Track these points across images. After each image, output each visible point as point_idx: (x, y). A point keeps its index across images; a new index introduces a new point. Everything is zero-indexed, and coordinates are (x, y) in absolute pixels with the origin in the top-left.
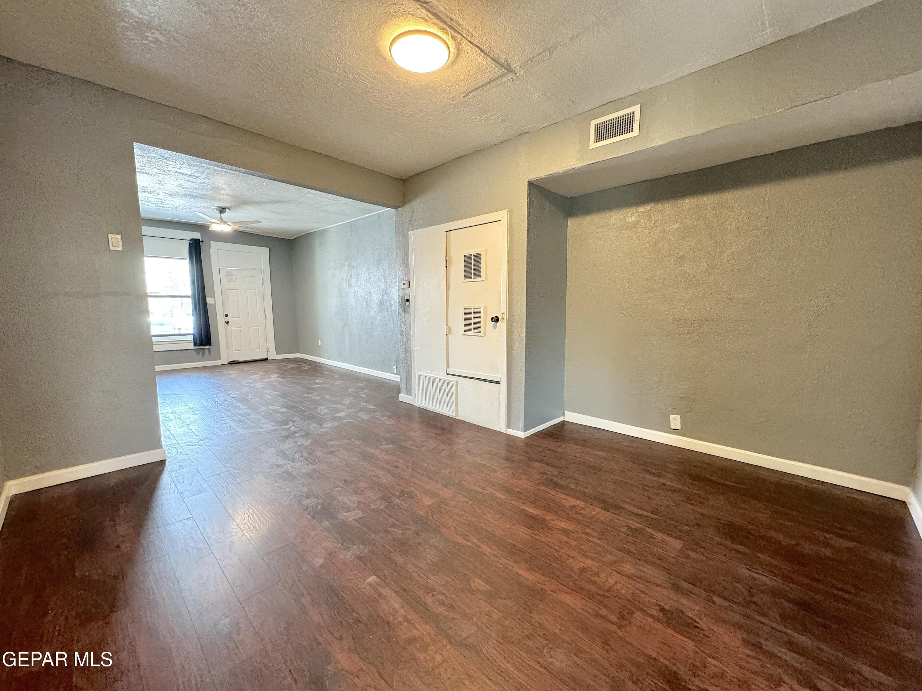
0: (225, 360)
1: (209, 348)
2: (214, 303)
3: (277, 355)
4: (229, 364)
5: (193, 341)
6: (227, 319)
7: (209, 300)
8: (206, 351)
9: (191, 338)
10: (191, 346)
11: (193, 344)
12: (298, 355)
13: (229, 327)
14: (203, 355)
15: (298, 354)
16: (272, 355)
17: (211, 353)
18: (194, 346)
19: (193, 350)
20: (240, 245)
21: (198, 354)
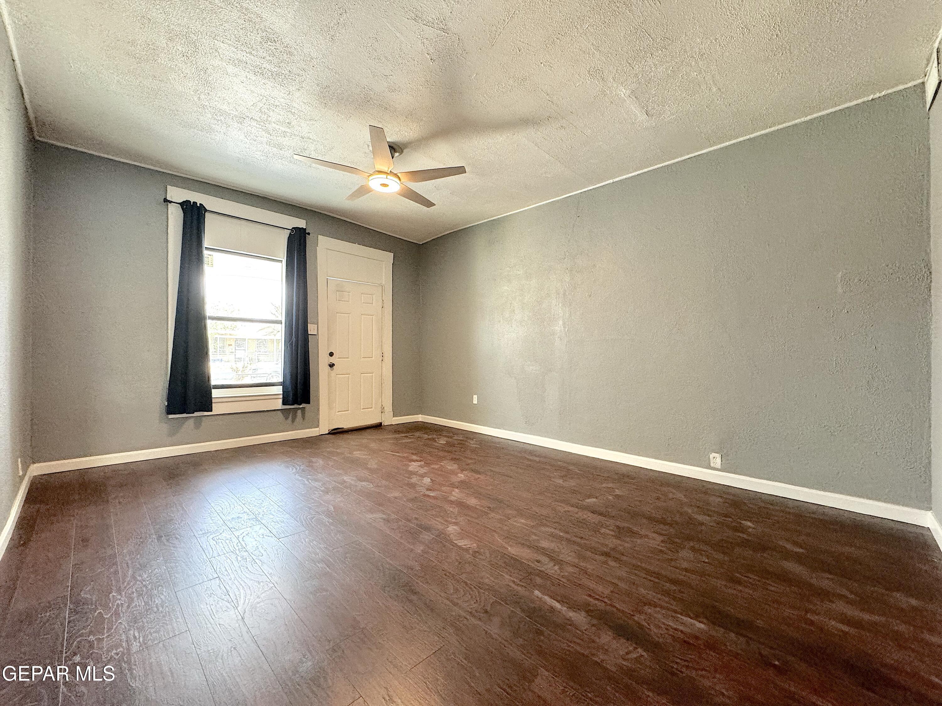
0: (324, 429)
1: (304, 408)
2: (316, 334)
3: (394, 418)
4: (329, 434)
5: (281, 396)
6: (332, 360)
7: (312, 329)
8: (299, 412)
9: (279, 390)
10: (279, 404)
11: (281, 401)
12: (420, 418)
13: (333, 373)
14: (293, 421)
15: (420, 415)
16: (389, 419)
17: (306, 418)
18: (284, 403)
19: (279, 412)
20: (356, 245)
21: (287, 418)
